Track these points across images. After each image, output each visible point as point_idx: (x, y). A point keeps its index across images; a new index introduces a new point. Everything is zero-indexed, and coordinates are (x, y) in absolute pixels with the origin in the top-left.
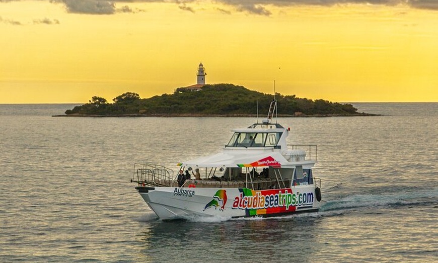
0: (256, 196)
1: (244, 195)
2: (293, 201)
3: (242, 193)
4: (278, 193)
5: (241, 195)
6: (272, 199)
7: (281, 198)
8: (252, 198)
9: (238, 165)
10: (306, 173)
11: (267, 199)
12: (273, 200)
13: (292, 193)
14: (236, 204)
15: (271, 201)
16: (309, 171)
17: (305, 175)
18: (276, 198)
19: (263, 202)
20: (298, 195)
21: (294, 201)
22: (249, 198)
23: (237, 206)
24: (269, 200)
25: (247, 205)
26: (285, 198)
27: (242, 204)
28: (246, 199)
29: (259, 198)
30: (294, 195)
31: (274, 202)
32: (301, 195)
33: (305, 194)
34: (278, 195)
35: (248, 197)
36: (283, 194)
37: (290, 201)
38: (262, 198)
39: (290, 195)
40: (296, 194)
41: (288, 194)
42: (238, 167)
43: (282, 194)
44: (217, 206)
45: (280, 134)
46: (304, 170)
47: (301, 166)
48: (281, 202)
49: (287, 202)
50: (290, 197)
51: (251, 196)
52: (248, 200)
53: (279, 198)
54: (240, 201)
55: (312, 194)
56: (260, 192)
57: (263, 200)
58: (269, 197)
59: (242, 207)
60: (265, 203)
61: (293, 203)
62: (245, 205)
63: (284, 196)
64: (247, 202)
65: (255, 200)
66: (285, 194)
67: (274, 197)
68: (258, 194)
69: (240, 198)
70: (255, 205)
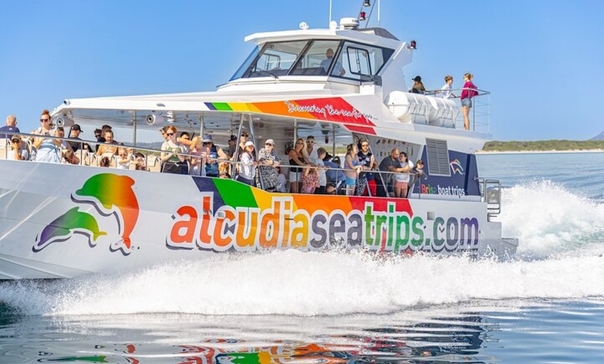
0: (272, 211)
1: (219, 202)
2: (412, 235)
3: (211, 194)
4: (362, 209)
5: (206, 200)
6: (337, 224)
7: (373, 223)
8: (254, 215)
9: (209, 105)
10: (457, 162)
11: (320, 224)
12: (342, 229)
13: (411, 214)
14: (183, 231)
15: (334, 230)
16: (469, 160)
17: (458, 167)
18: (355, 224)
19: (304, 230)
20: (433, 222)
21: (417, 238)
22: (242, 215)
23: (189, 237)
24: (326, 227)
25: (233, 237)
26: (386, 225)
27: (211, 231)
28: (230, 215)
29: (287, 219)
30: (419, 220)
31: (345, 235)
32: (440, 220)
33: (453, 220)
35: (236, 211)
36: (381, 214)
37: (402, 237)
38: (296, 219)
39: (405, 219)
40: (424, 218)
41: (395, 214)
42: (206, 109)
43: (375, 214)
44: (97, 234)
45: (387, 53)
46: (454, 155)
47: (444, 143)
48: (374, 237)
49: (394, 238)
50: (403, 225)
51: (253, 210)
52: (236, 221)
53: (364, 223)
54: (200, 221)
55: (474, 221)
56: (289, 198)
57: (300, 224)
58: (328, 219)
59: (212, 245)
60: (312, 235)
61: (414, 241)
62: (223, 236)
63: (384, 218)
64: (232, 229)
65: (270, 223)
66: (388, 214)
67: (346, 219)
68: (282, 206)
69: (200, 213)
70: (268, 238)
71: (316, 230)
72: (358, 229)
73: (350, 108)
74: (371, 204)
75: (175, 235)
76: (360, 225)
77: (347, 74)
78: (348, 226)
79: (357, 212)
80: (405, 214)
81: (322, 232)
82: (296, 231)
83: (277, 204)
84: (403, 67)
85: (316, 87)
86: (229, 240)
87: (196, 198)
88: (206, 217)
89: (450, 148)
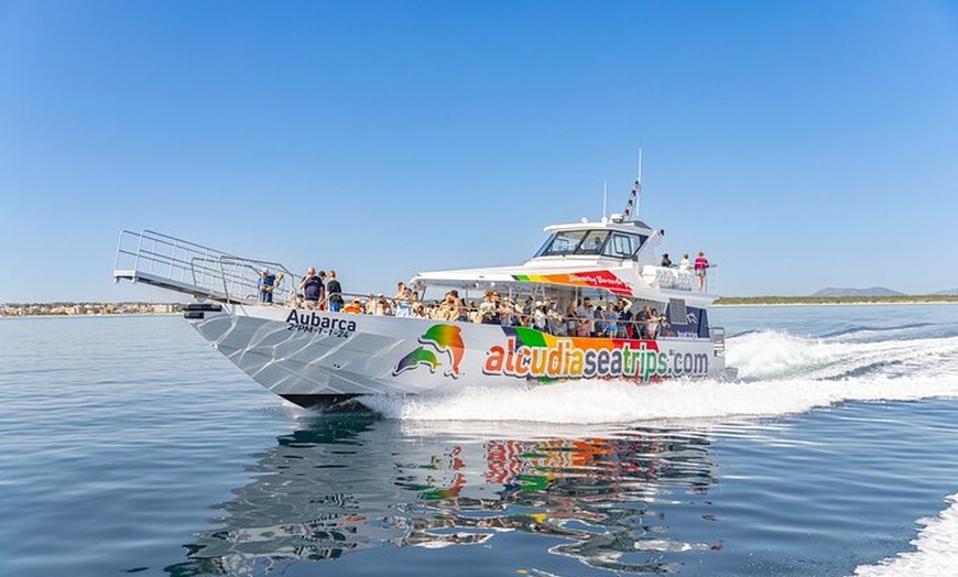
0: (557, 349)
1: (519, 344)
2: (658, 366)
3: (514, 338)
4: (621, 348)
5: (511, 341)
6: (604, 358)
7: (630, 358)
8: (544, 352)
9: (514, 277)
10: (692, 315)
11: (591, 358)
12: (607, 362)
13: (658, 351)
14: (494, 363)
15: (600, 362)
16: (701, 313)
17: (693, 318)
18: (617, 358)
19: (580, 362)
20: (673, 357)
21: (662, 368)
22: (535, 352)
23: (498, 368)
24: (596, 360)
25: (530, 367)
26: (639, 359)
27: (514, 363)
28: (527, 352)
29: (568, 354)
30: (663, 355)
31: (609, 366)
32: (679, 355)
33: (688, 355)
34: (622, 351)
35: (532, 350)
36: (636, 351)
37: (651, 367)
38: (574, 355)
39: (653, 354)
40: (667, 354)
41: (646, 351)
42: (513, 280)
43: (631, 351)
44: (435, 365)
45: (643, 239)
46: (690, 310)
47: (683, 301)
48: (630, 367)
49: (645, 367)
50: (652, 358)
51: (543, 348)
52: (531, 356)
53: (623, 357)
54: (506, 356)
55: (705, 355)
56: (569, 340)
57: (577, 358)
58: (597, 354)
59: (515, 372)
60: (585, 366)
61: (660, 371)
62: (522, 367)
63: (638, 354)
64: (529, 362)
65: (556, 357)
66: (640, 351)
67: (610, 354)
68: (564, 345)
69: (507, 351)
70: (554, 368)
71: (588, 362)
72: (619, 361)
73: (614, 278)
74: (629, 344)
75: (489, 366)
76: (620, 359)
77: (614, 254)
78: (612, 359)
79: (618, 350)
80: (653, 351)
81: (593, 364)
82: (575, 363)
83: (561, 345)
84: (654, 249)
85: (590, 263)
86: (526, 369)
87: (503, 340)
88: (511, 354)
89: (687, 304)
